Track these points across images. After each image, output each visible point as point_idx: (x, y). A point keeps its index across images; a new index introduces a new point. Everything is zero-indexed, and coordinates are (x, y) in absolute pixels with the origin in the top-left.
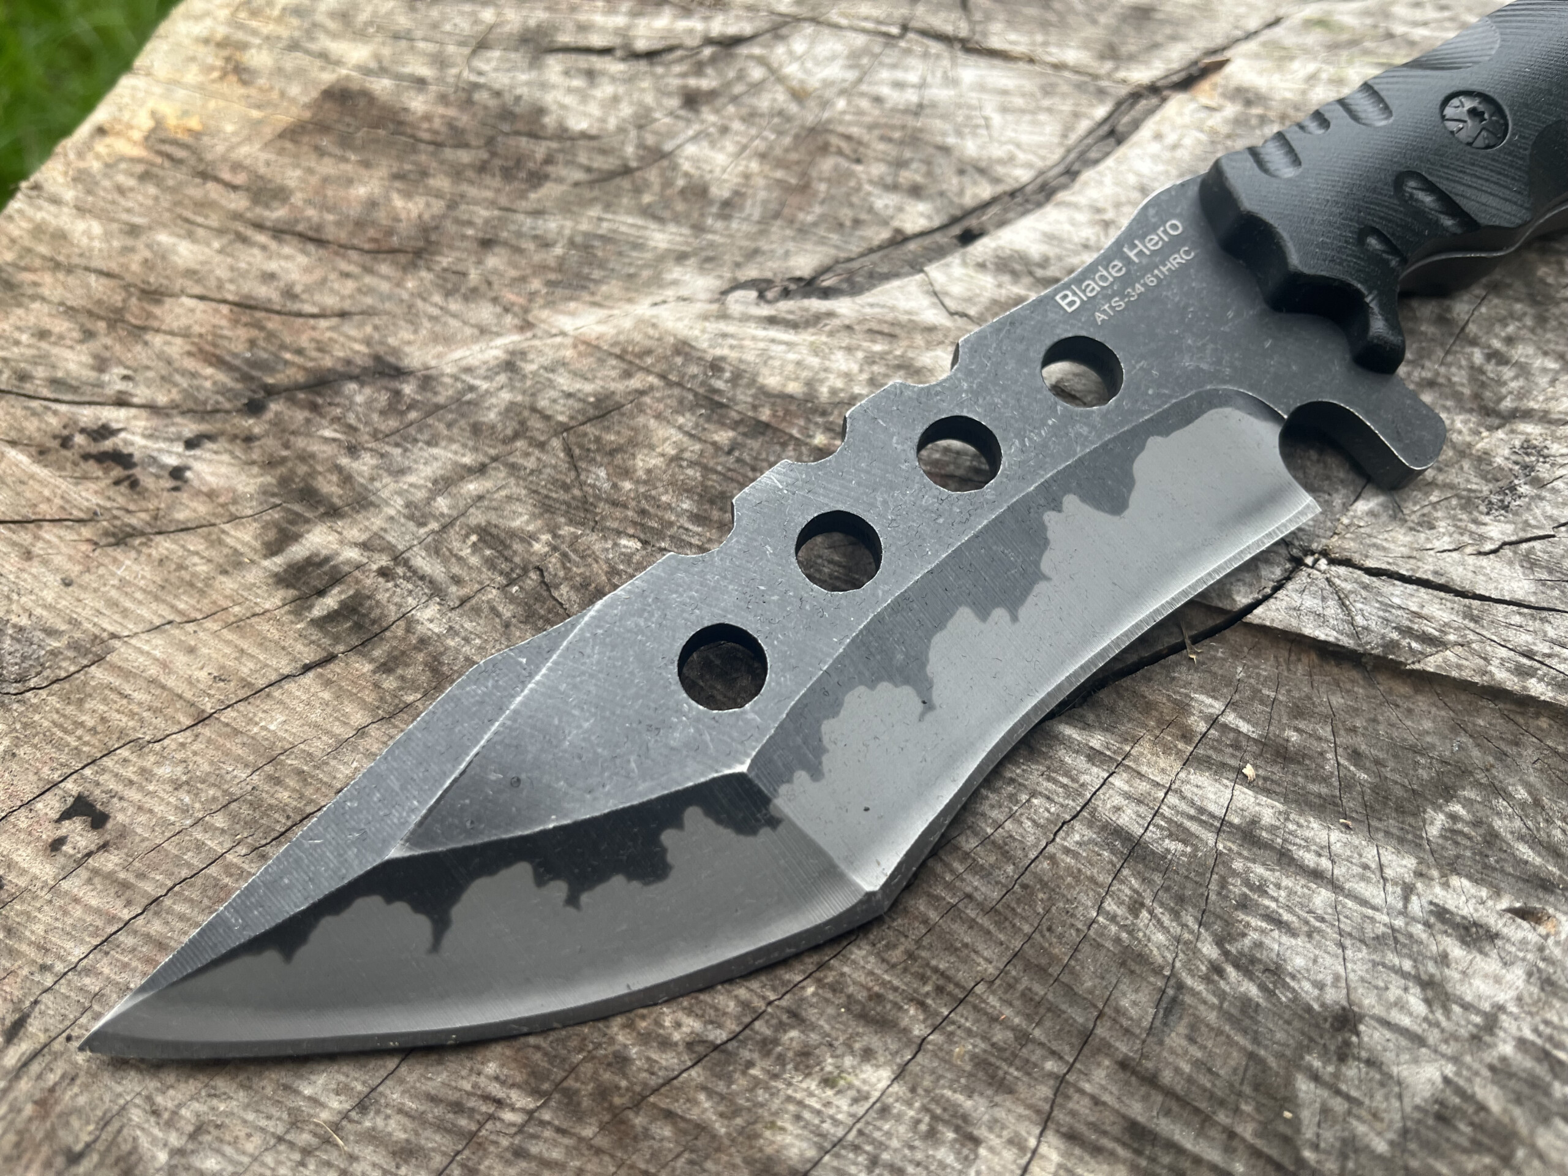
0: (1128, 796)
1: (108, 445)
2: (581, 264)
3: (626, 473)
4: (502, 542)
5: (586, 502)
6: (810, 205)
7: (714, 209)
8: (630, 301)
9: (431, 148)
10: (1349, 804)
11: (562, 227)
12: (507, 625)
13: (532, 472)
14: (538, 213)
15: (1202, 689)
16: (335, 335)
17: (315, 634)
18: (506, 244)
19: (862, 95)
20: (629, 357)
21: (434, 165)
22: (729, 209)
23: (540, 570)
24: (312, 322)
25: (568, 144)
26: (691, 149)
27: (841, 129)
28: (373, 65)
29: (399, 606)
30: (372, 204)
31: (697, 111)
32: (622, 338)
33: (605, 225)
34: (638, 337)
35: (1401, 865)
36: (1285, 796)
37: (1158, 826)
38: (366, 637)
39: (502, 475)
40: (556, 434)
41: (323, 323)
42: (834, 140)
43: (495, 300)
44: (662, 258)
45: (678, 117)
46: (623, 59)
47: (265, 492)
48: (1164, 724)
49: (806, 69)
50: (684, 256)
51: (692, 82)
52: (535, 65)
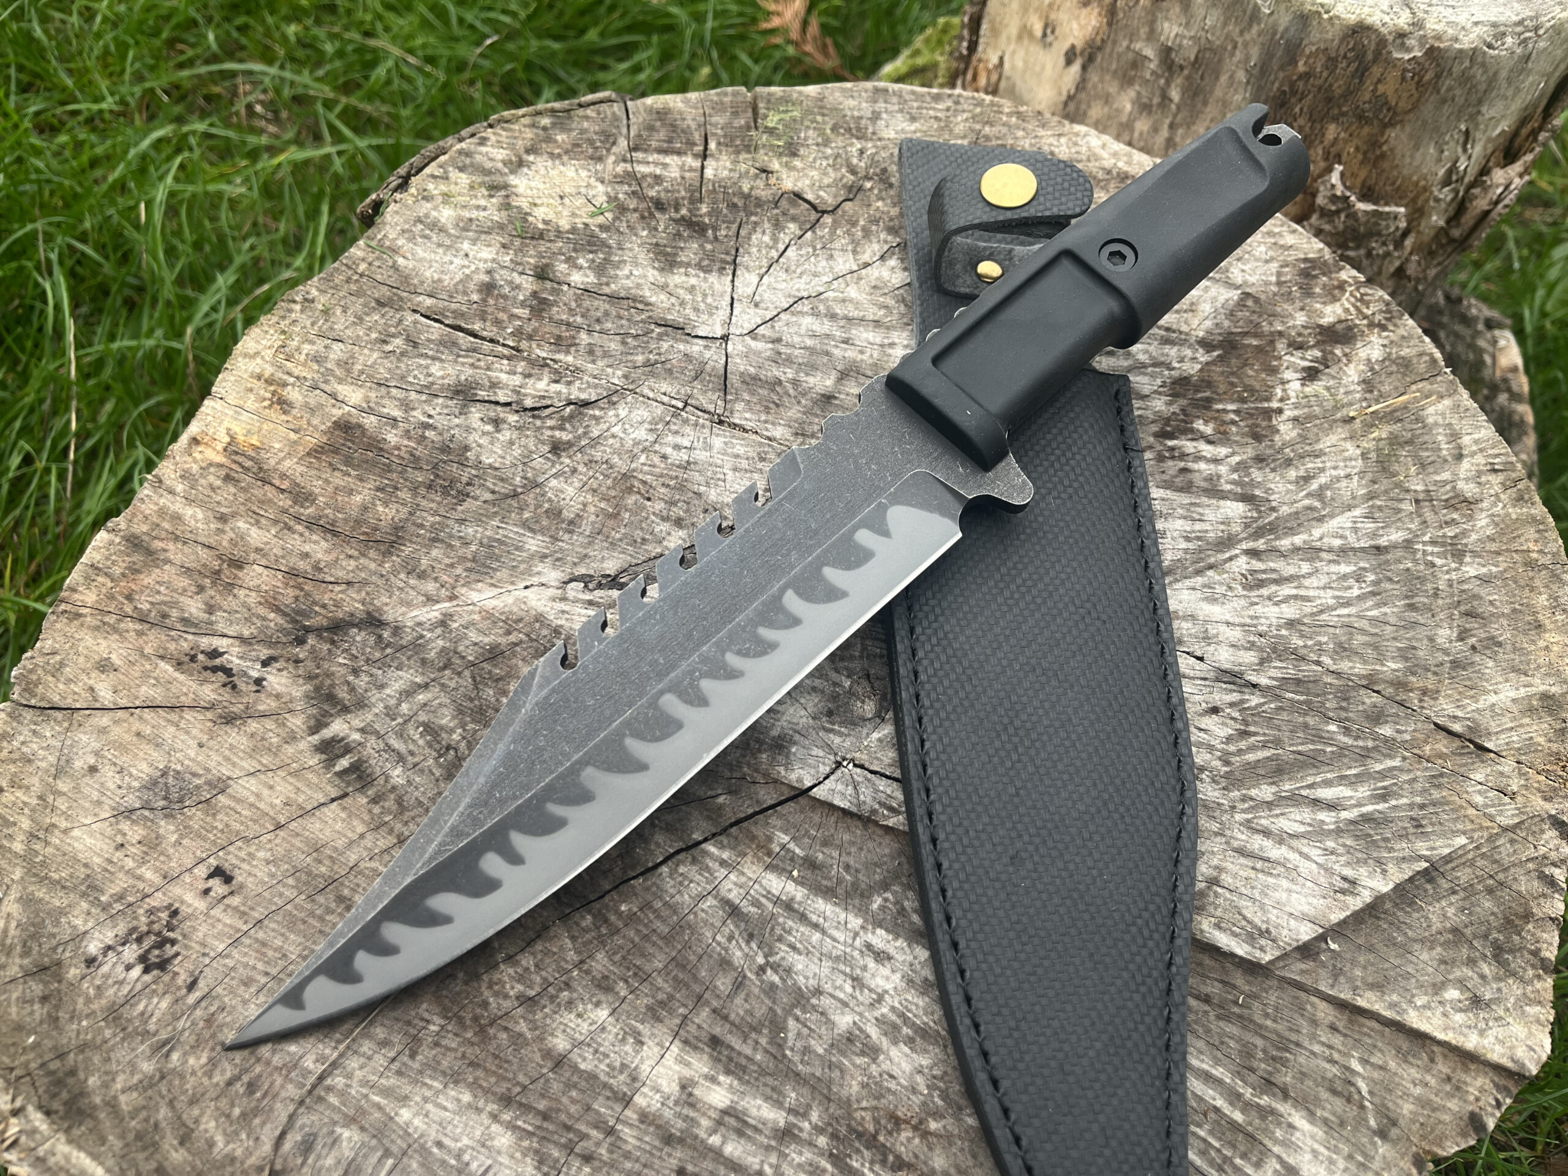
0: (735, 884)
1: (218, 662)
2: (487, 558)
3: (505, 693)
4: (436, 732)
5: (481, 709)
6: (619, 527)
7: (564, 526)
8: (512, 583)
9: (400, 469)
10: (839, 891)
11: (476, 532)
12: (438, 780)
13: (454, 689)
14: (461, 522)
15: (781, 829)
16: (344, 597)
17: (337, 781)
18: (442, 541)
19: (656, 452)
20: (510, 622)
21: (402, 481)
22: (573, 524)
23: (456, 750)
24: (331, 587)
25: (482, 471)
26: (554, 483)
27: (640, 476)
28: (365, 405)
29: (382, 768)
30: (365, 509)
31: (559, 456)
32: (507, 609)
33: (501, 531)
34: (516, 610)
35: (855, 922)
36: (810, 886)
37: (747, 900)
38: (364, 784)
39: (437, 690)
40: (467, 668)
41: (337, 588)
42: (636, 483)
43: (436, 579)
44: (532, 557)
45: (548, 459)
46: (517, 412)
47: (307, 696)
48: (760, 847)
49: (625, 431)
50: (545, 556)
51: (557, 433)
52: (463, 412)
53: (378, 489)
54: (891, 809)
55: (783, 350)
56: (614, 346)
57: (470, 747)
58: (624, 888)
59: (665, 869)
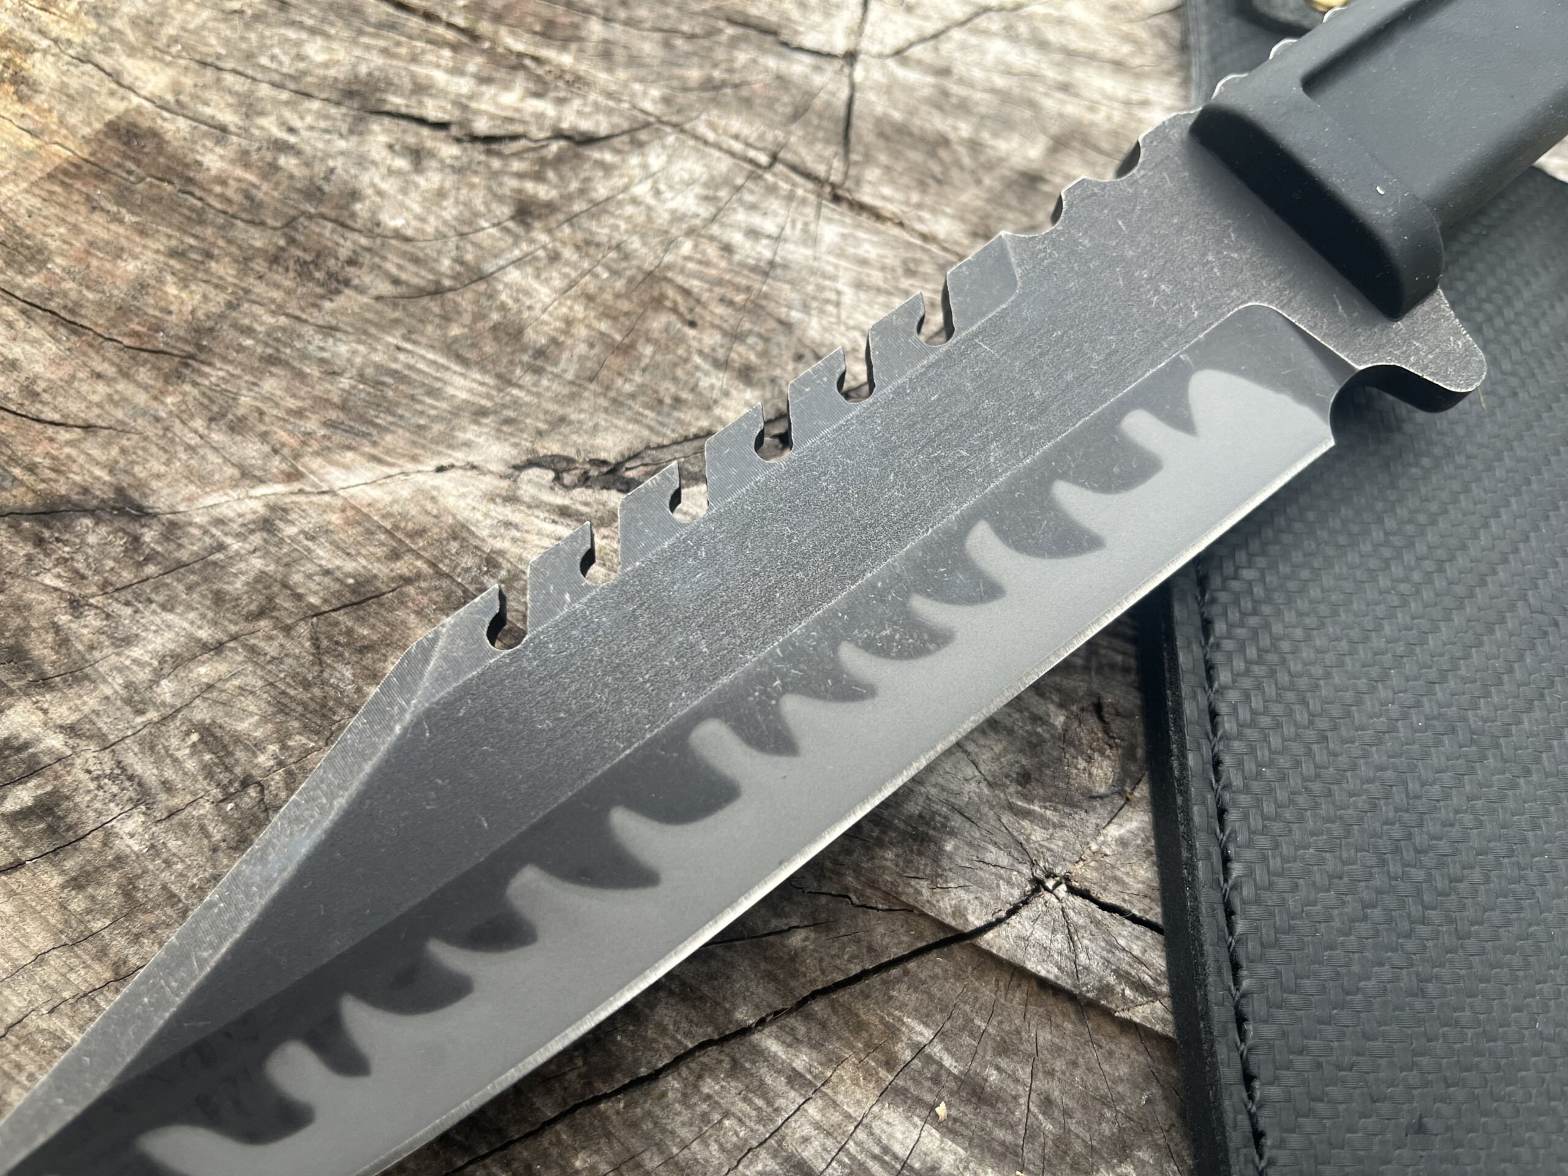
0: (817, 1126)
2: (369, 404)
3: (373, 677)
4: (225, 747)
5: (324, 706)
6: (631, 371)
7: (525, 358)
8: (414, 459)
9: (221, 220)
10: (1028, 1155)
11: (355, 352)
12: (215, 850)
13: (274, 658)
14: (329, 330)
15: (916, 1013)
16: (73, 452)
18: (286, 364)
19: (712, 238)
20: (399, 535)
21: (221, 243)
22: (542, 357)
23: (262, 787)
24: (50, 431)
25: (379, 241)
26: (513, 275)
27: (680, 279)
28: (170, 97)
29: (100, 813)
30: (141, 286)
31: (528, 227)
32: (396, 508)
33: (402, 357)
34: (414, 511)
36: (971, 1140)
37: (840, 1162)
38: (58, 844)
39: (239, 658)
40: (304, 619)
41: (64, 435)
42: (671, 292)
43: (264, 436)
44: (457, 411)
45: (507, 230)
46: (458, 140)
48: (871, 1047)
49: (657, 193)
50: (483, 412)
51: (530, 186)
52: (357, 129)
53: (173, 253)
54: (1141, 987)
55: (955, 89)
56: (649, 47)
57: (291, 782)
58: (583, 1117)
59: (672, 1084)
